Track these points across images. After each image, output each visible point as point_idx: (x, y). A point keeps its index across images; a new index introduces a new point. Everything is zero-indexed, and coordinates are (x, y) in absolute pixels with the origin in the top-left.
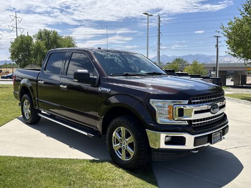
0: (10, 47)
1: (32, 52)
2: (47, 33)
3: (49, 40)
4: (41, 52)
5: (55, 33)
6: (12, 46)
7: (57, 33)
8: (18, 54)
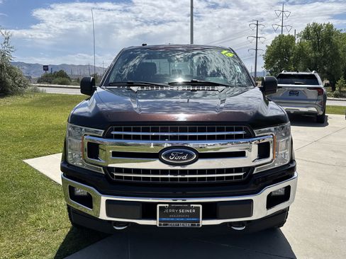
0: (264, 53)
1: (292, 58)
2: (317, 29)
3: (318, 39)
4: (305, 56)
5: (330, 27)
6: (268, 51)
7: (332, 26)
8: (274, 62)
